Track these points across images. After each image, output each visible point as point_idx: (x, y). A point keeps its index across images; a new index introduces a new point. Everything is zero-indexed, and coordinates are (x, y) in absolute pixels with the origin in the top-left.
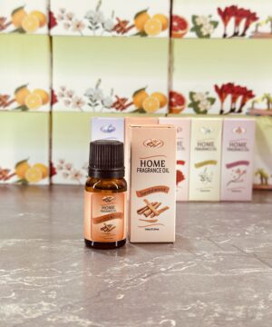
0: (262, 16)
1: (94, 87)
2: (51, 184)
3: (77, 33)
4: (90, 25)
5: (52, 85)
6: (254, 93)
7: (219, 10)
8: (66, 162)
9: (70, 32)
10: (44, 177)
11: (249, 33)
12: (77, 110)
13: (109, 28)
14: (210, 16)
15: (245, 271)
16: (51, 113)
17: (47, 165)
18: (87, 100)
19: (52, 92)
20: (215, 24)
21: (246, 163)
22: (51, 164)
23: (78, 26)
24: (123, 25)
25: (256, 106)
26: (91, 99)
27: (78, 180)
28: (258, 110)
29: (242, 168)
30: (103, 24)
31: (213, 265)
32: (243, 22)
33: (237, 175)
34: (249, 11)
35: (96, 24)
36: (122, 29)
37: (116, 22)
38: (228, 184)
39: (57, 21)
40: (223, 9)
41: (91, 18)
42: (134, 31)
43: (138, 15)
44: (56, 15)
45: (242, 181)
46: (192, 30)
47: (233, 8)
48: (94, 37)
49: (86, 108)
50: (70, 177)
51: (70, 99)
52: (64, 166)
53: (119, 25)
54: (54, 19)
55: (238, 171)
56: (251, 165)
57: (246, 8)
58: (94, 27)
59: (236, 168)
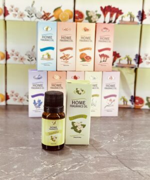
0: (125, 12)
1: (31, 50)
2: (7, 105)
3: (21, 19)
4: (28, 15)
5: (6, 49)
6: (120, 55)
7: (101, 8)
8: (15, 93)
9: (17, 19)
10: (2, 101)
11: (118, 21)
12: (21, 63)
13: (39, 17)
14: (96, 11)
15: (111, 170)
16: (6, 64)
17: (4, 94)
18: (27, 57)
19: (7, 53)
20: (99, 16)
21: (115, 96)
22: (6, 94)
23: (21, 15)
24: (47, 15)
25: (121, 62)
26: (29, 57)
27: (22, 102)
28: (122, 64)
29: (113, 98)
30: (36, 15)
31: (93, 165)
32: (115, 15)
33: (110, 102)
34: (118, 9)
35: (31, 14)
36: (47, 17)
37: (43, 14)
38: (105, 107)
39: (9, 12)
40: (104, 7)
41: (29, 11)
42: (54, 19)
43: (55, 10)
44: (8, 9)
45: (113, 105)
46: (86, 19)
47: (109, 7)
48: (31, 21)
49: (26, 62)
50: (17, 101)
51: (17, 57)
52: (14, 94)
53: (45, 15)
54: (7, 11)
55: (111, 100)
56: (117, 97)
57: (116, 7)
58: (30, 16)
59: (109, 99)
